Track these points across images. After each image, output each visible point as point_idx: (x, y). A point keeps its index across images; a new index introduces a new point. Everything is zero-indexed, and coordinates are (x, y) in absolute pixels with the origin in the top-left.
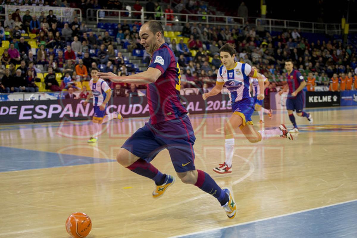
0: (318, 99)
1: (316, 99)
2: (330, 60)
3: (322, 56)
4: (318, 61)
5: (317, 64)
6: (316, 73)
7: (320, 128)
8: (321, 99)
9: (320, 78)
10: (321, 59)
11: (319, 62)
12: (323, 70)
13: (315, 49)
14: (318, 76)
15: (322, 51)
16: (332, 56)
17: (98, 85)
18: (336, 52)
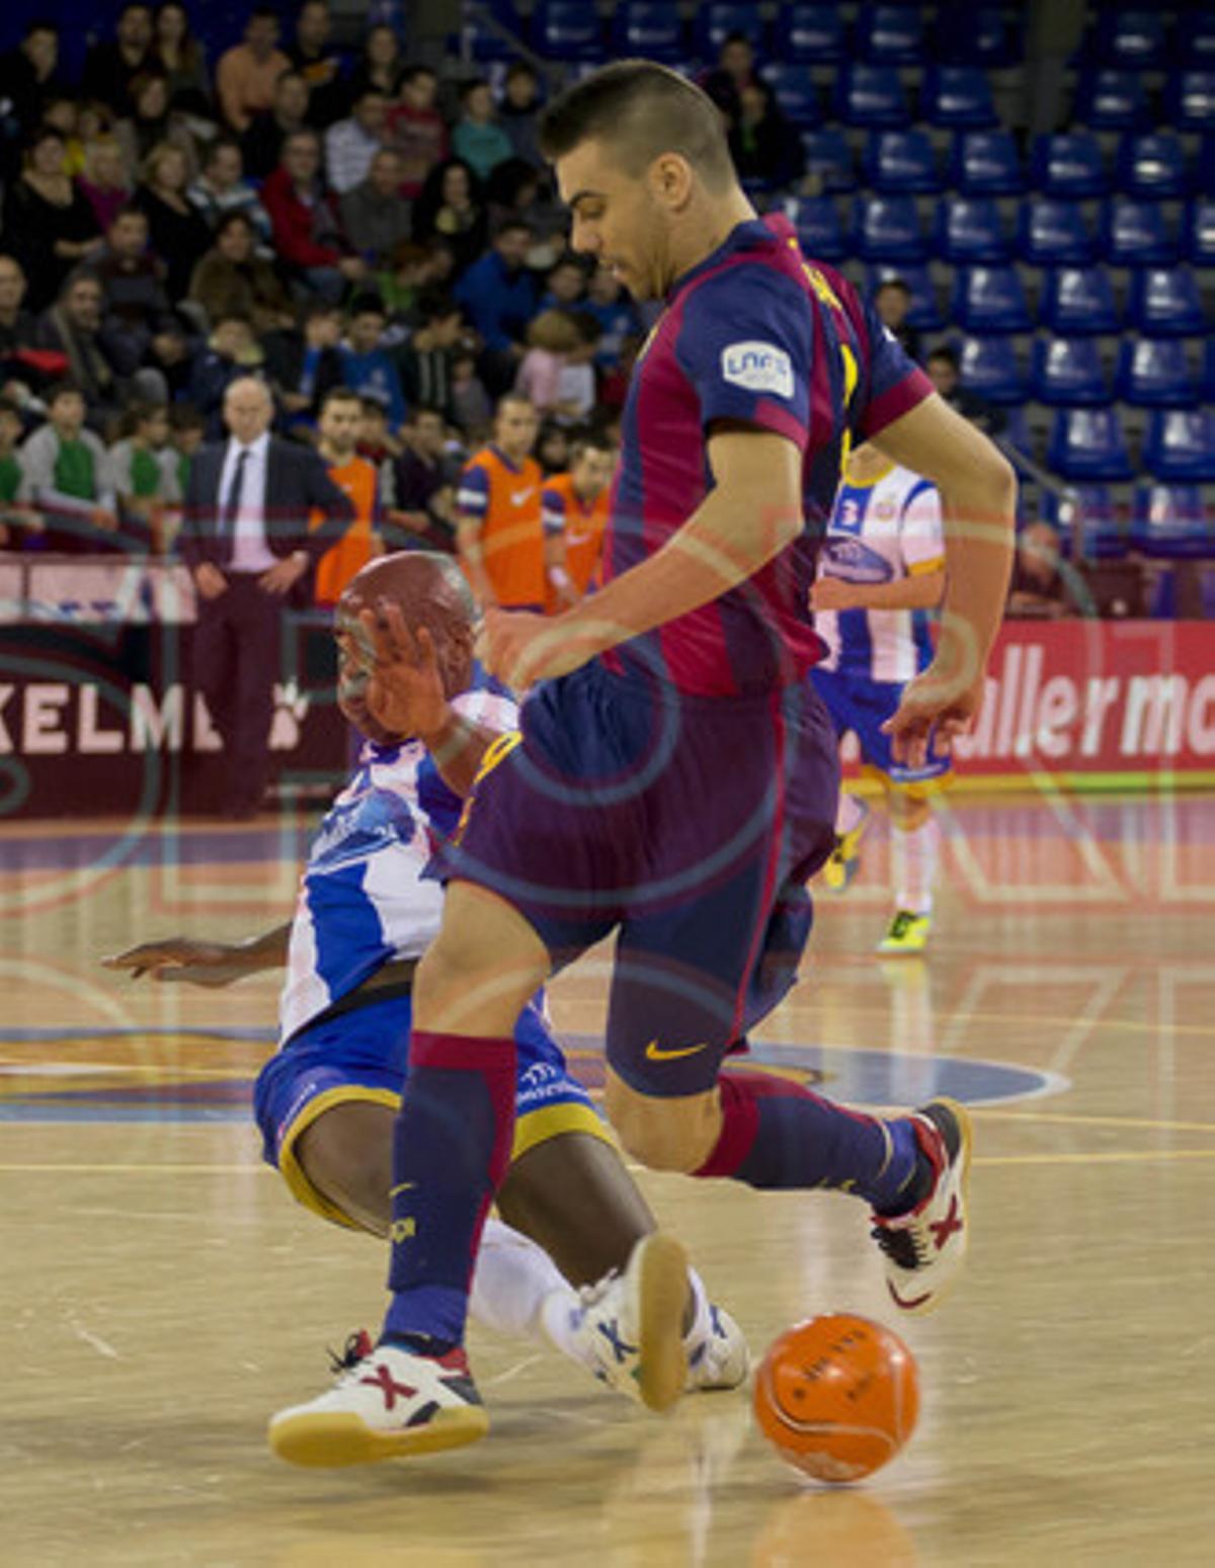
0: (68, 719)
1: (51, 718)
2: (234, 242)
3: (145, 199)
4: (91, 248)
5: (84, 293)
6: (69, 407)
7: (59, 1069)
8: (113, 717)
9: (114, 464)
10: (130, 230)
11: (108, 270)
12: (151, 359)
13: (61, 115)
14: (91, 440)
15: (151, 132)
16: (264, 199)
17: (880, 505)
18: (321, 153)
